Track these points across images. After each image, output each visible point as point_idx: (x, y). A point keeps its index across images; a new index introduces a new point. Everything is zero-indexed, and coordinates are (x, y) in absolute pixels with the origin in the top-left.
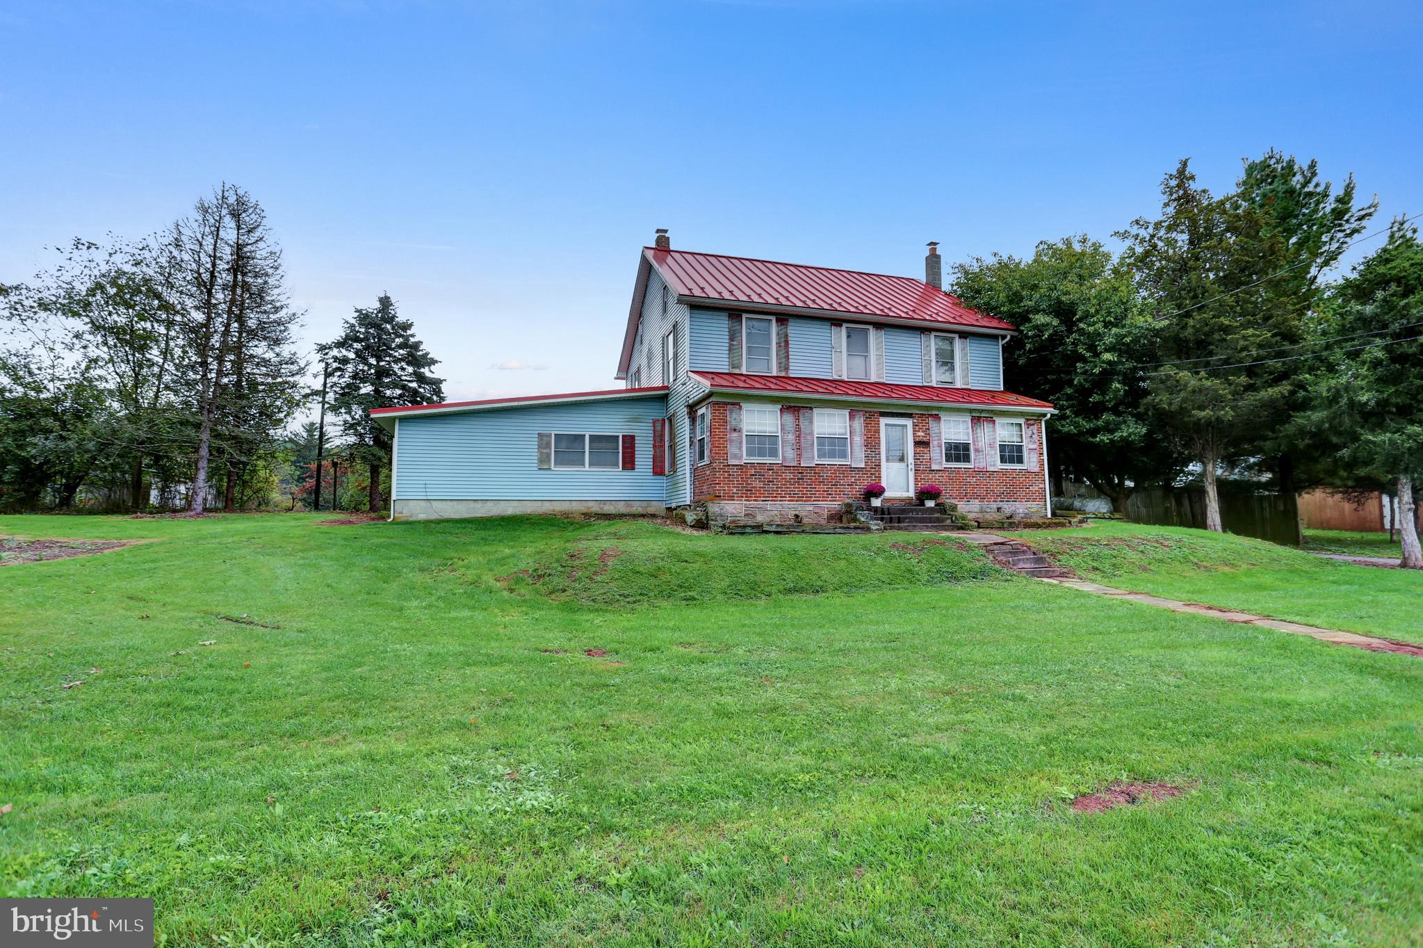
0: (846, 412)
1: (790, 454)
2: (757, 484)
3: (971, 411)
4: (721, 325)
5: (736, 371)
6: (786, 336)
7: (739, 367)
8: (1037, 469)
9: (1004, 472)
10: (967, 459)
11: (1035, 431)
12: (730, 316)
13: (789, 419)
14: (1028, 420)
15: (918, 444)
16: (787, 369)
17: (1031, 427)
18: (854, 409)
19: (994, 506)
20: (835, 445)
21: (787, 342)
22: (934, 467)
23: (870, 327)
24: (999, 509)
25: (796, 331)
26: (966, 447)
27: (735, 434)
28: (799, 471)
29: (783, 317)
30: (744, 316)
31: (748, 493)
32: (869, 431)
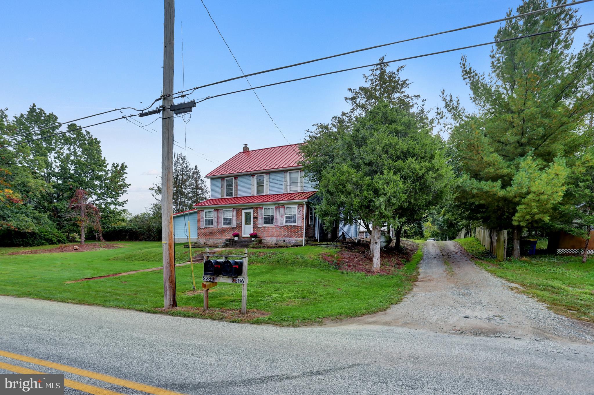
0: (232, 209)
1: (216, 224)
2: (208, 234)
3: (275, 204)
4: (219, 182)
5: (223, 198)
6: (237, 183)
7: (223, 196)
8: (301, 225)
9: (286, 227)
10: (272, 222)
11: (301, 209)
12: (222, 180)
13: (216, 213)
14: (300, 205)
15: (254, 218)
16: (237, 194)
17: (300, 208)
18: (234, 208)
19: (282, 240)
20: (228, 221)
21: (237, 185)
22: (259, 226)
23: (264, 174)
24: (284, 241)
25: (240, 180)
26: (272, 218)
27: (202, 219)
28: (218, 229)
29: (236, 177)
30: (225, 179)
31: (206, 236)
32: (238, 215)
